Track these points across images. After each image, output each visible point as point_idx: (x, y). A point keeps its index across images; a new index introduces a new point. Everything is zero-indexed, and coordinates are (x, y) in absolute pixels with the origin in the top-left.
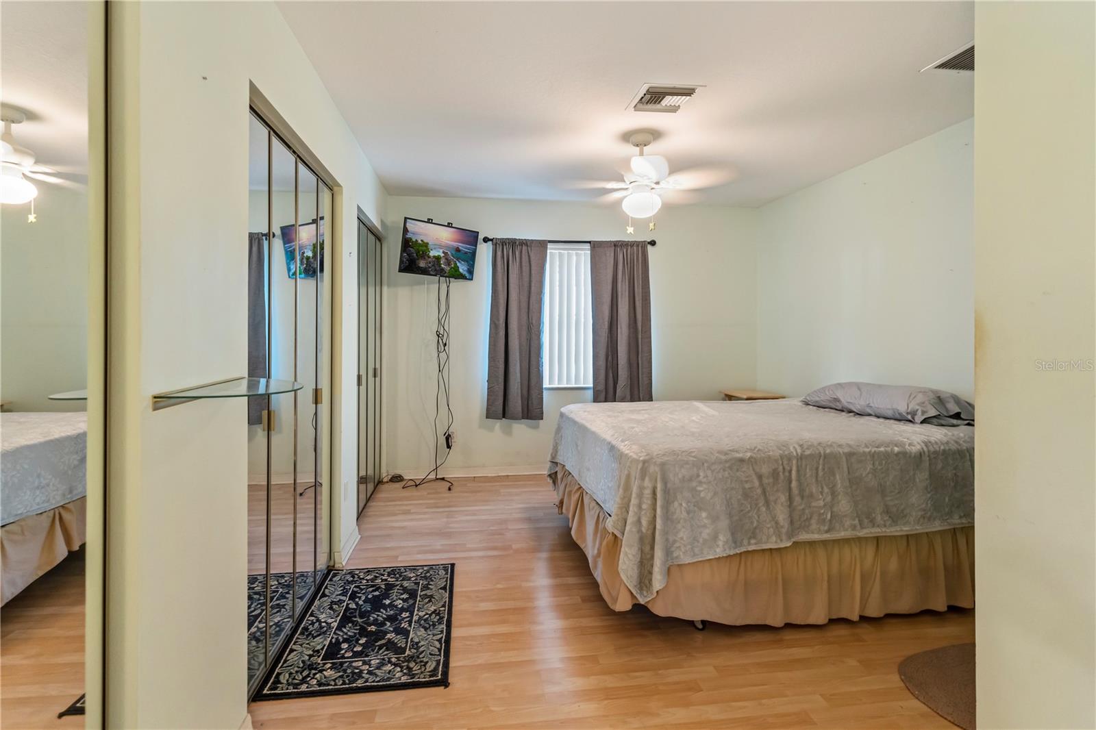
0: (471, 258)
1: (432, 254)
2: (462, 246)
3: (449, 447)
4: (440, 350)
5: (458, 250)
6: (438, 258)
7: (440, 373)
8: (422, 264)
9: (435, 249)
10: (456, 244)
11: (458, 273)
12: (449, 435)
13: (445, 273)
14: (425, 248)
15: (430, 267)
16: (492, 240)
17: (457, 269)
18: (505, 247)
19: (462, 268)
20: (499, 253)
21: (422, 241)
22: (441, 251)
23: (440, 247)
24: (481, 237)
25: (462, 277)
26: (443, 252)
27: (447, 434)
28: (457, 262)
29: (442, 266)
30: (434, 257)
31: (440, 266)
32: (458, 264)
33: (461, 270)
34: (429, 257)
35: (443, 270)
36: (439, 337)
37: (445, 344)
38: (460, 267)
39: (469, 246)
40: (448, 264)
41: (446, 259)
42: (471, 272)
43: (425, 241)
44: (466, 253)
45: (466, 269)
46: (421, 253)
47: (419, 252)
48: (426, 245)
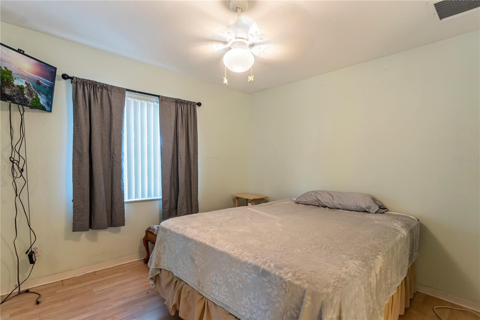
0: (50, 92)
1: (16, 82)
2: (42, 80)
3: (32, 262)
4: (15, 175)
5: (38, 83)
6: (21, 88)
7: (18, 198)
8: (8, 92)
9: (18, 78)
10: (37, 77)
11: (38, 104)
12: (32, 252)
13: (28, 103)
14: (8, 76)
15: (14, 96)
16: (72, 78)
17: (38, 101)
18: (86, 87)
19: (42, 101)
20: (80, 92)
21: (5, 68)
22: (24, 81)
23: (23, 77)
24: (59, 73)
25: (43, 109)
26: (26, 83)
27: (30, 251)
28: (38, 94)
29: (26, 96)
30: (18, 86)
31: (24, 96)
32: (39, 97)
33: (41, 102)
34: (13, 86)
35: (26, 99)
36: (13, 163)
37: (22, 170)
38: (40, 99)
39: (48, 81)
40: (31, 94)
41: (29, 90)
42: (50, 104)
43: (9, 69)
44: (45, 87)
45: (45, 101)
46: (5, 80)
47: (4, 80)
48: (10, 73)
